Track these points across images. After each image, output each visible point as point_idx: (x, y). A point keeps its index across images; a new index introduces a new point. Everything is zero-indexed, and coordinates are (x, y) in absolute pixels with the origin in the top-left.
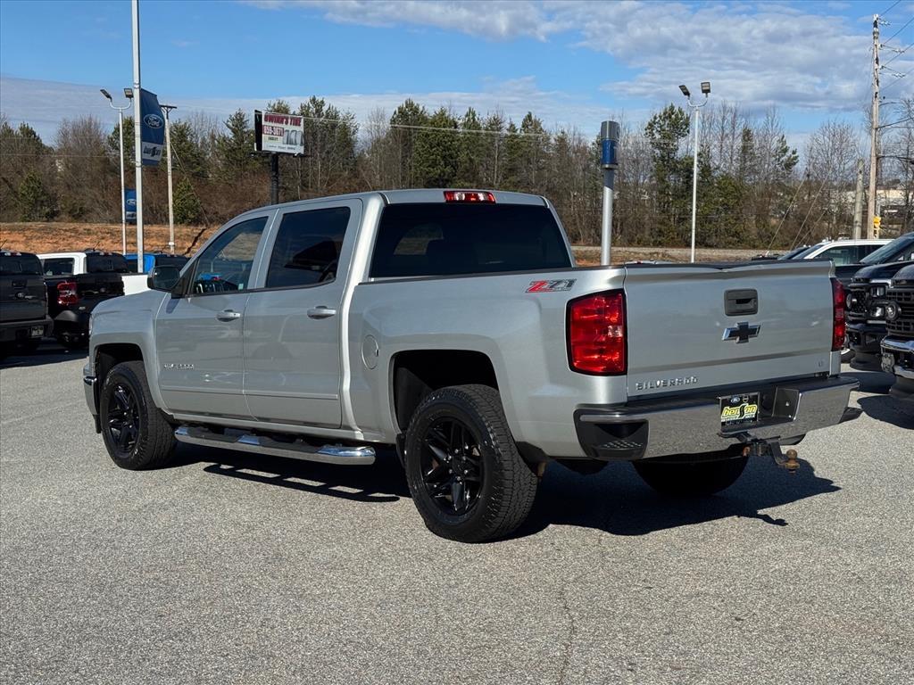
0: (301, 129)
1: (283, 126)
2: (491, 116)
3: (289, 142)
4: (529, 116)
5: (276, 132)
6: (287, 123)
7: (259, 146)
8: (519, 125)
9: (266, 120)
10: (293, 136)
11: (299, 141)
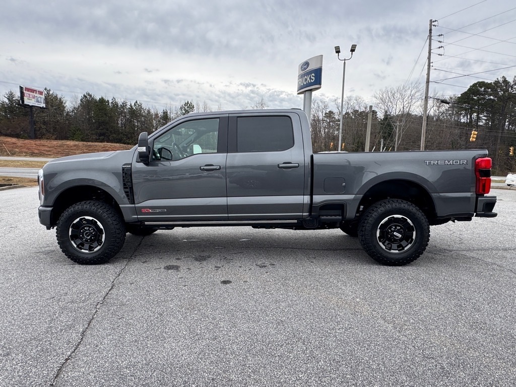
0: (43, 97)
1: (35, 94)
2: (122, 101)
3: (38, 101)
4: (136, 102)
5: (31, 96)
6: (36, 93)
7: (23, 101)
8: (133, 105)
9: (26, 91)
10: (39, 99)
11: (42, 101)
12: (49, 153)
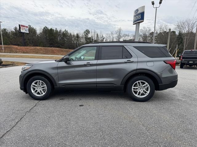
5: (23, 29)
6: (25, 27)
7: (20, 31)
9: (21, 26)
11: (28, 30)
12: (30, 52)
